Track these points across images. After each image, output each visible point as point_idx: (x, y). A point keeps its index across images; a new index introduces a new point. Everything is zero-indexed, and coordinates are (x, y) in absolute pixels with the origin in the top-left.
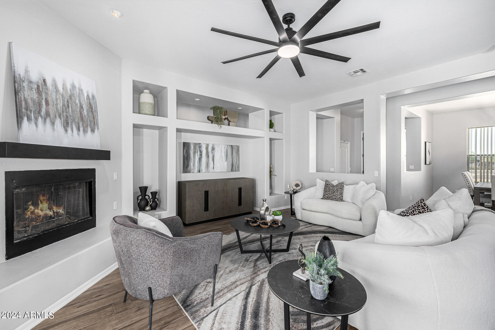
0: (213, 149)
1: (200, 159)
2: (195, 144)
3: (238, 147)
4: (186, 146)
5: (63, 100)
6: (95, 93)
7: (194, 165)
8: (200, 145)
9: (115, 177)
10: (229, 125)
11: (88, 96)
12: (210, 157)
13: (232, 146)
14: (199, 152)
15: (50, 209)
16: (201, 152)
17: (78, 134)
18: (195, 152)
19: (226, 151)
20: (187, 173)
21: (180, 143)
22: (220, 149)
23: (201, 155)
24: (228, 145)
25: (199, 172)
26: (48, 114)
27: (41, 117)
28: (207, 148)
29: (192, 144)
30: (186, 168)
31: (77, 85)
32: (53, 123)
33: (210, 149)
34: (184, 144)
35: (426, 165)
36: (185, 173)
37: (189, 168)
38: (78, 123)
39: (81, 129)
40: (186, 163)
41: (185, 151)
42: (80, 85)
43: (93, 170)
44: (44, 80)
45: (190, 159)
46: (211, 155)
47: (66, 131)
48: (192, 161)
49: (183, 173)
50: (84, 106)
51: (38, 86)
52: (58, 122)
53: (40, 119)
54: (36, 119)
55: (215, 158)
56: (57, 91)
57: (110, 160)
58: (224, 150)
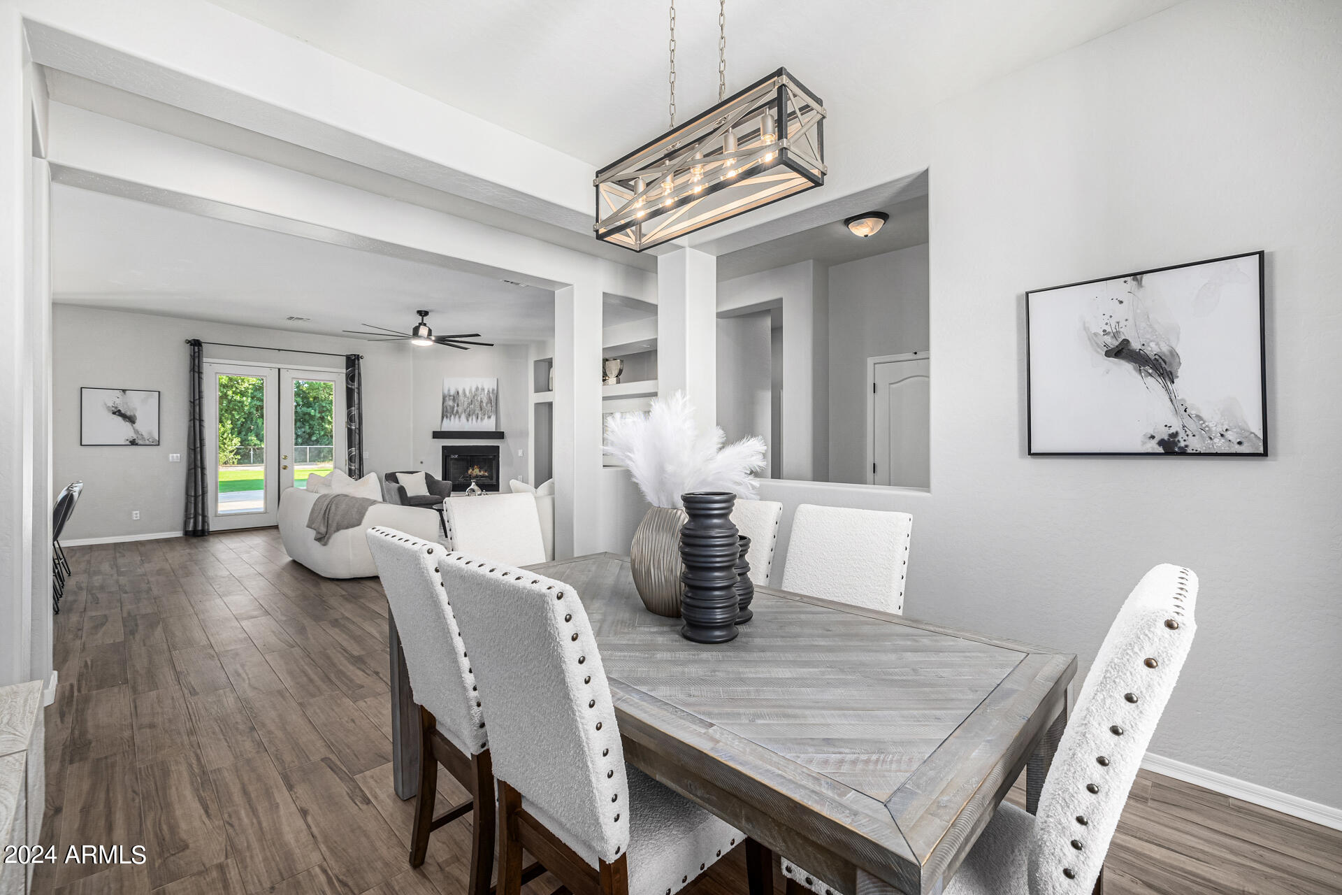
5: (468, 401)
6: (495, 387)
9: (520, 453)
11: (489, 391)
15: (480, 471)
17: (477, 421)
26: (457, 412)
31: (480, 387)
32: (460, 417)
38: (478, 414)
39: (479, 418)
42: (483, 386)
43: (498, 447)
44: (458, 392)
47: (468, 420)
50: (484, 401)
51: (454, 397)
53: (452, 416)
56: (465, 395)
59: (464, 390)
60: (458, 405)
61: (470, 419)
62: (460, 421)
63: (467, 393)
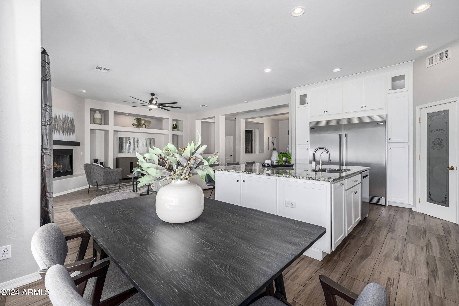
0: (138, 140)
1: (129, 146)
2: (126, 138)
3: (154, 140)
4: (121, 139)
5: (62, 123)
6: (73, 118)
7: (126, 149)
8: (129, 139)
9: (82, 154)
10: (146, 128)
11: (71, 119)
12: (136, 145)
13: (150, 139)
14: (129, 142)
16: (130, 142)
17: (67, 135)
18: (126, 142)
19: (146, 141)
20: (121, 153)
21: (117, 137)
22: (142, 141)
23: (130, 144)
24: (147, 138)
25: (129, 153)
26: (58, 129)
27: (56, 130)
28: (134, 140)
29: (124, 138)
30: (121, 150)
31: (67, 116)
32: (59, 132)
33: (136, 140)
34: (120, 138)
35: (269, 150)
36: (120, 153)
37: (122, 151)
38: (67, 131)
39: (68, 133)
40: (121, 148)
41: (120, 141)
42: (68, 116)
43: (73, 150)
44: (56, 117)
45: (123, 146)
46: (136, 144)
47: (63, 134)
48: (125, 147)
49: (119, 153)
50: (69, 124)
51: (55, 119)
52: (61, 132)
53: (55, 131)
54: (54, 131)
55: (139, 145)
56: (60, 119)
57: (80, 146)
58: (145, 141)
59: (59, 116)
60: (57, 125)
61: (64, 134)
62: (59, 134)
63: (61, 119)
